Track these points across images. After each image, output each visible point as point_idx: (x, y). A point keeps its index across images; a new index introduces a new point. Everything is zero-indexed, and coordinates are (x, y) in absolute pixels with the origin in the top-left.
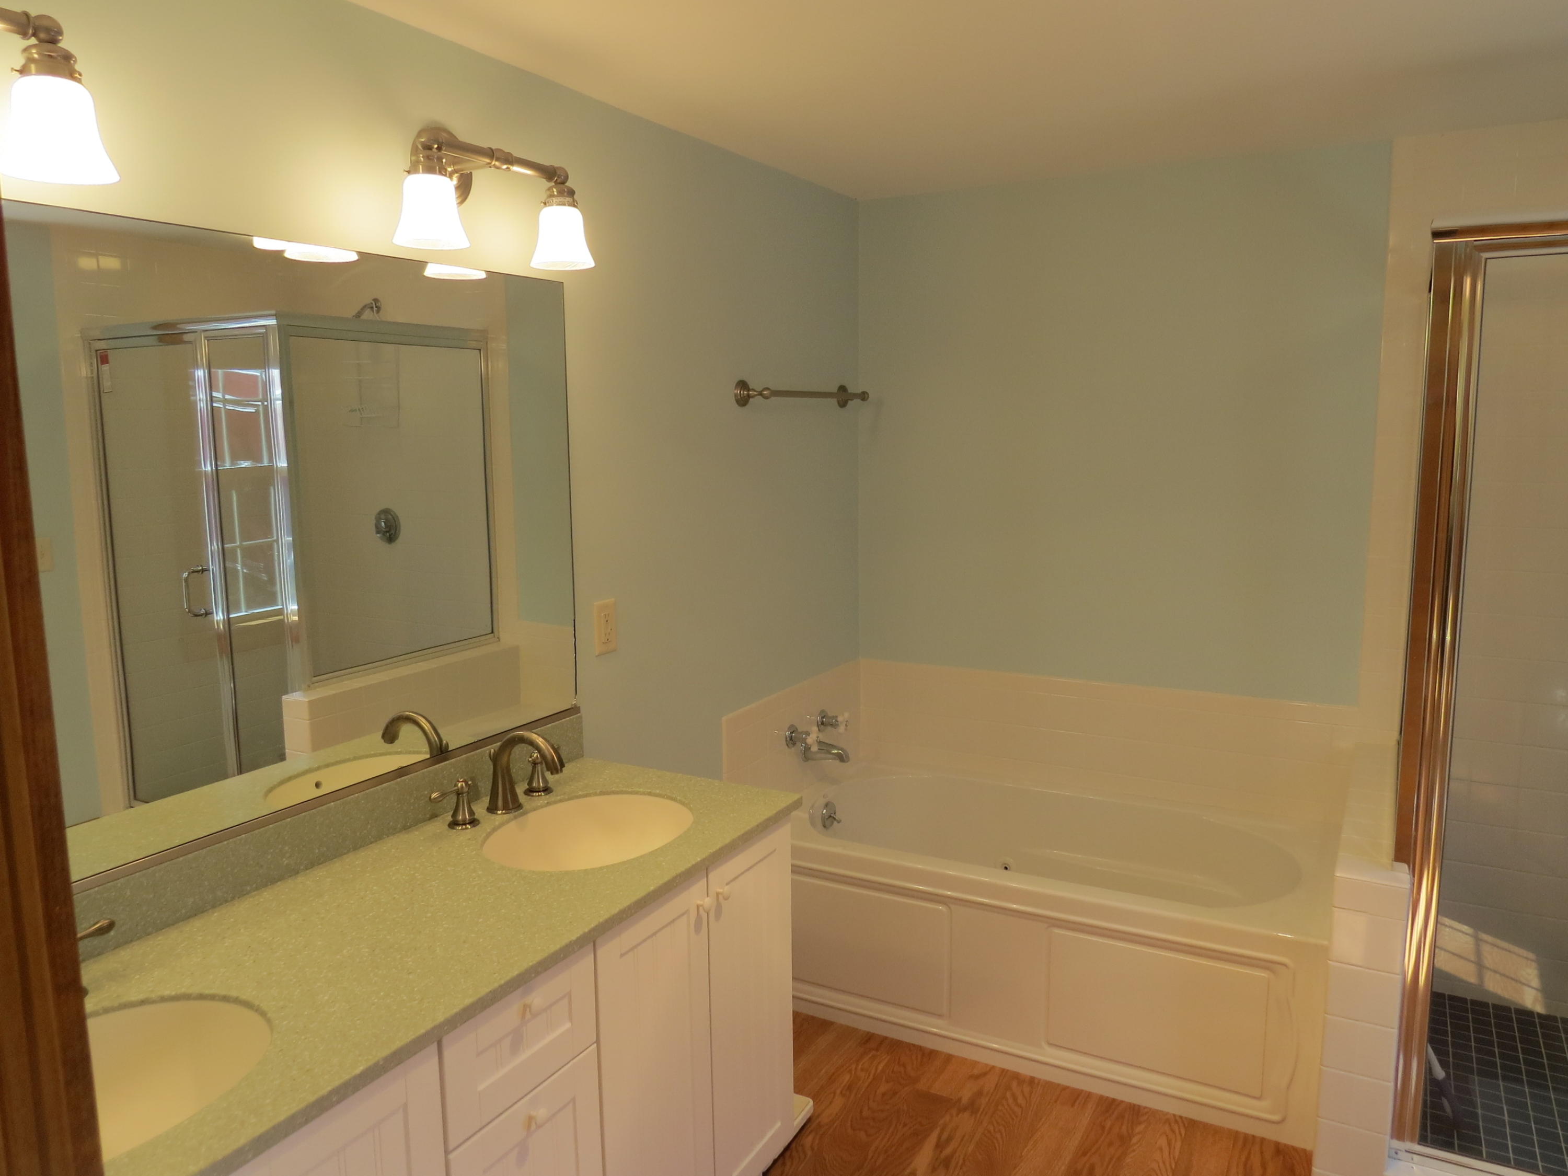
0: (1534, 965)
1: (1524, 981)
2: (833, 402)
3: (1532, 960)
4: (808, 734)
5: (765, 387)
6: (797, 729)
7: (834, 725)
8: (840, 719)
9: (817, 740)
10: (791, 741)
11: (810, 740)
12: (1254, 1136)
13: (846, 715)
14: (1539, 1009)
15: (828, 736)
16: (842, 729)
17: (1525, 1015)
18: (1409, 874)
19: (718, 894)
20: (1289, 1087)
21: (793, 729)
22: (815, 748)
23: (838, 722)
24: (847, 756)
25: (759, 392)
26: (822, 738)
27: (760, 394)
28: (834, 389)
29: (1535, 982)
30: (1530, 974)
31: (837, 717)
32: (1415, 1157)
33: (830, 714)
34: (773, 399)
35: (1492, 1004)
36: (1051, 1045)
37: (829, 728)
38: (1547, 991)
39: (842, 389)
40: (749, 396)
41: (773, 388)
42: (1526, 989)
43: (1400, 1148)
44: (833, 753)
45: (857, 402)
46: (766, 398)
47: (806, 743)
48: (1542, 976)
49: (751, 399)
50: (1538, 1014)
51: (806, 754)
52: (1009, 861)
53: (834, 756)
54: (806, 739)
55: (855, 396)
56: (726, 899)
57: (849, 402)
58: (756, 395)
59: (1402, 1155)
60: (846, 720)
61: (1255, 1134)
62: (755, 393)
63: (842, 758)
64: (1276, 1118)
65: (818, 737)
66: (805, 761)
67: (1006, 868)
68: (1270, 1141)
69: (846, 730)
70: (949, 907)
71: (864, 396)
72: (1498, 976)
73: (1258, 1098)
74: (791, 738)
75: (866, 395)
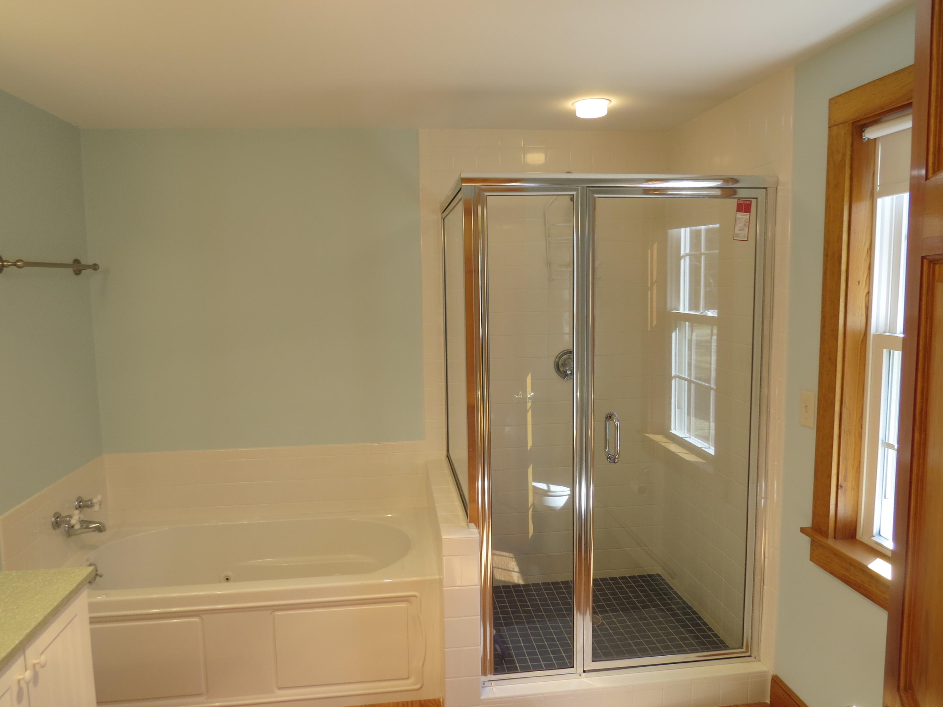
0: (514, 560)
1: (511, 570)
2: (70, 271)
3: (512, 558)
4: (71, 517)
5: (18, 259)
6: (61, 514)
7: (91, 506)
8: (95, 501)
9: (79, 520)
10: (56, 525)
11: (74, 521)
12: (407, 702)
13: (99, 497)
14: (521, 582)
15: (87, 514)
16: (96, 508)
17: (517, 586)
18: (477, 529)
19: (34, 665)
20: (423, 666)
21: (57, 516)
22: (77, 527)
23: (93, 503)
24: (104, 526)
25: (14, 263)
26: (83, 518)
27: (15, 264)
28: (70, 262)
29: (517, 569)
30: (513, 565)
31: (92, 500)
32: (493, 682)
33: (85, 499)
34: (25, 268)
35: (502, 586)
36: (280, 688)
37: (85, 509)
38: (522, 572)
39: (77, 261)
40: (3, 266)
41: (25, 260)
42: (513, 573)
43: (485, 681)
44: (92, 528)
45: (90, 271)
46: (19, 267)
47: (69, 524)
48: (519, 564)
49: (5, 269)
50: (522, 585)
51: (70, 531)
52: (230, 574)
53: (94, 529)
54: (69, 521)
55: (87, 267)
56: (43, 667)
57: (83, 271)
58: (10, 265)
59: (487, 684)
60: (99, 501)
61: (407, 700)
62: (10, 264)
63: (100, 529)
64: (418, 686)
65: (79, 518)
66: (69, 537)
67: (227, 579)
68: (416, 701)
69: (100, 508)
70: (201, 617)
71: (95, 267)
72: (500, 570)
73: (408, 678)
74: (57, 522)
75: (97, 267)
